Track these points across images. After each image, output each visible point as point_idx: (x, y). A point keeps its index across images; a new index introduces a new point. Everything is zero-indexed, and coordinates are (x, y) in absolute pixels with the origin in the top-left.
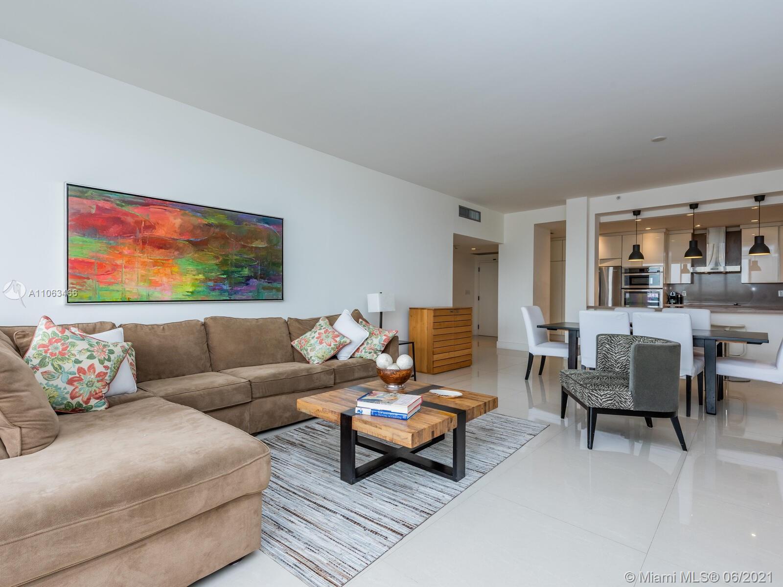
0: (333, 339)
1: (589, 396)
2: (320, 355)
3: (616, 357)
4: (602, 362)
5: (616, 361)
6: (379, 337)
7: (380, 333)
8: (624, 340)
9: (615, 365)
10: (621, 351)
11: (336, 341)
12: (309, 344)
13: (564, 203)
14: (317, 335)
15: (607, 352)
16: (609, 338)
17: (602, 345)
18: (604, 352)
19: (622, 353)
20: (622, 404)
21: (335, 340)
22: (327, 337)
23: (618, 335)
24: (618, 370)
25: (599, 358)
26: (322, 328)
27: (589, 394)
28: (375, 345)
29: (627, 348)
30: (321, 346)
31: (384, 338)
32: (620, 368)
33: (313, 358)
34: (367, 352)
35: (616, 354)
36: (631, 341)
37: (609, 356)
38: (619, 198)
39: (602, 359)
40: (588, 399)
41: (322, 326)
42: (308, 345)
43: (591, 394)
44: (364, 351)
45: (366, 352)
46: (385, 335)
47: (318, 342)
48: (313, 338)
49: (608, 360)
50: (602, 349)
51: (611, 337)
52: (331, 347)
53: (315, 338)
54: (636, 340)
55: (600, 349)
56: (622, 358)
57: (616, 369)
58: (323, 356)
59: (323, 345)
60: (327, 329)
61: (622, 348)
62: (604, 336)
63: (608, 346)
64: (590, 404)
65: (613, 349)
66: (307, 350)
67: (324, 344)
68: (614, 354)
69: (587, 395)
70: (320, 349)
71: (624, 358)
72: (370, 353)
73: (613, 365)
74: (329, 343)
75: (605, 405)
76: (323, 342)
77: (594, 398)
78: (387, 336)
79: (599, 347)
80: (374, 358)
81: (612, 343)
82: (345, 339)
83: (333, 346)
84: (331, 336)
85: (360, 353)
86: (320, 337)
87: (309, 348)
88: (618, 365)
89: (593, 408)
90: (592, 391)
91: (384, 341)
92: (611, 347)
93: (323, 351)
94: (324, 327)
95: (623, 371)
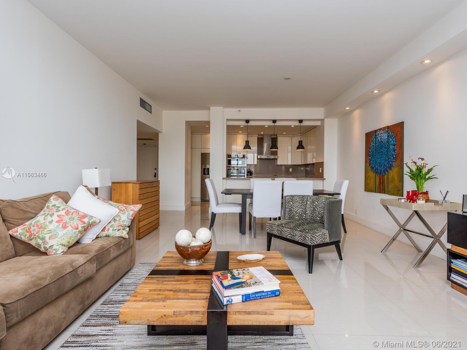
0: (80, 220)
1: (311, 238)
2: (65, 242)
3: (296, 210)
4: (289, 214)
5: (296, 212)
6: (127, 213)
7: (126, 208)
8: (298, 198)
9: (295, 215)
10: (298, 206)
11: (84, 223)
12: (46, 230)
13: (209, 109)
14: (55, 218)
15: (291, 207)
16: (292, 198)
17: (288, 203)
18: (289, 207)
19: (299, 207)
20: (325, 239)
21: (82, 222)
22: (72, 219)
23: (295, 196)
24: (297, 218)
25: (287, 211)
26: (60, 209)
27: (311, 237)
28: (124, 221)
29: (301, 203)
30: (65, 231)
31: (131, 213)
32: (298, 216)
33: (54, 247)
34: (116, 230)
35: (296, 207)
36: (302, 199)
37: (292, 209)
38: (239, 111)
39: (288, 212)
40: (311, 240)
41: (59, 207)
42: (45, 233)
43: (313, 236)
44: (111, 229)
45: (114, 230)
46: (131, 210)
47: (61, 226)
48: (51, 222)
49: (292, 212)
50: (288, 205)
51: (292, 197)
52: (78, 230)
53: (54, 222)
54: (305, 198)
55: (287, 206)
56: (299, 210)
57: (296, 217)
58: (69, 242)
59: (68, 229)
60: (68, 210)
61: (298, 203)
62: (289, 197)
63: (291, 203)
64: (312, 244)
65: (294, 205)
66: (43, 239)
67: (70, 228)
68: (295, 208)
69: (310, 238)
70: (64, 234)
71: (300, 210)
72: (118, 230)
73: (294, 215)
74: (76, 226)
75: (319, 242)
76: (67, 225)
77: (314, 239)
78: (133, 211)
79: (287, 204)
80: (124, 235)
81: (293, 201)
82: (93, 219)
83: (80, 229)
84: (76, 218)
85: (106, 232)
86: (62, 220)
87: (47, 237)
88: (297, 214)
89: (313, 246)
90: (313, 235)
91: (132, 216)
92: (293, 203)
93: (69, 236)
94: (62, 207)
95: (300, 218)
